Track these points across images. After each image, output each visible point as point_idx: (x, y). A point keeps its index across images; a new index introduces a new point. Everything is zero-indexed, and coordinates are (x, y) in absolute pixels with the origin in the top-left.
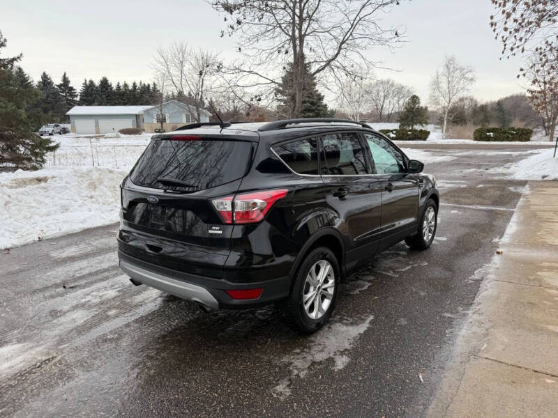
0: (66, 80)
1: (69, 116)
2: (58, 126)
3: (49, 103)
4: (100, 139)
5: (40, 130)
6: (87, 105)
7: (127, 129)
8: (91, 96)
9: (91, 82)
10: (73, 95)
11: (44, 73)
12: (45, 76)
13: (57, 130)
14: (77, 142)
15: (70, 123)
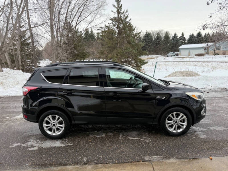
0: (183, 35)
1: (179, 49)
2: (174, 53)
3: (174, 44)
4: (184, 58)
5: (168, 55)
6: (189, 44)
7: (199, 54)
8: (191, 40)
9: (193, 34)
10: (185, 40)
11: (175, 33)
12: (175, 34)
13: (174, 54)
14: (175, 59)
15: (179, 52)
